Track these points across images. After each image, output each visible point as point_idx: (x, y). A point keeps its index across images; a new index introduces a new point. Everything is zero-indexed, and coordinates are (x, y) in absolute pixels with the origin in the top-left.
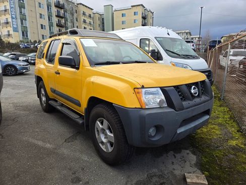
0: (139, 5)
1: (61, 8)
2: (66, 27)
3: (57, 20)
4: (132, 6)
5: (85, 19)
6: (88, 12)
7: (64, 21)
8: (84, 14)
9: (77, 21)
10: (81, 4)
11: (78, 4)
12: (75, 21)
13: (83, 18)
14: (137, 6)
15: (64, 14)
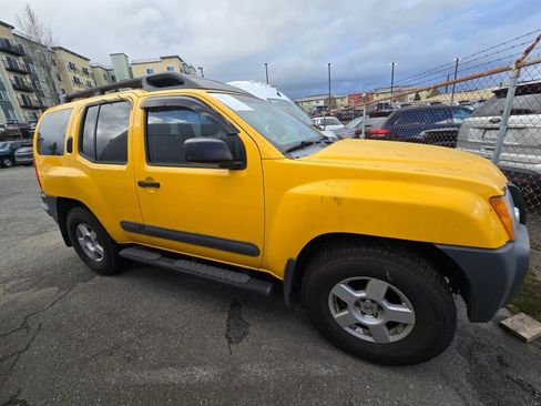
0: (173, 57)
1: (18, 55)
2: (37, 91)
3: (13, 78)
4: (163, 58)
5: (77, 76)
6: (80, 64)
7: (29, 80)
8: (72, 67)
9: (60, 79)
10: (61, 48)
11: (55, 49)
12: (56, 80)
13: (71, 75)
14: (170, 57)
15: (28, 66)
